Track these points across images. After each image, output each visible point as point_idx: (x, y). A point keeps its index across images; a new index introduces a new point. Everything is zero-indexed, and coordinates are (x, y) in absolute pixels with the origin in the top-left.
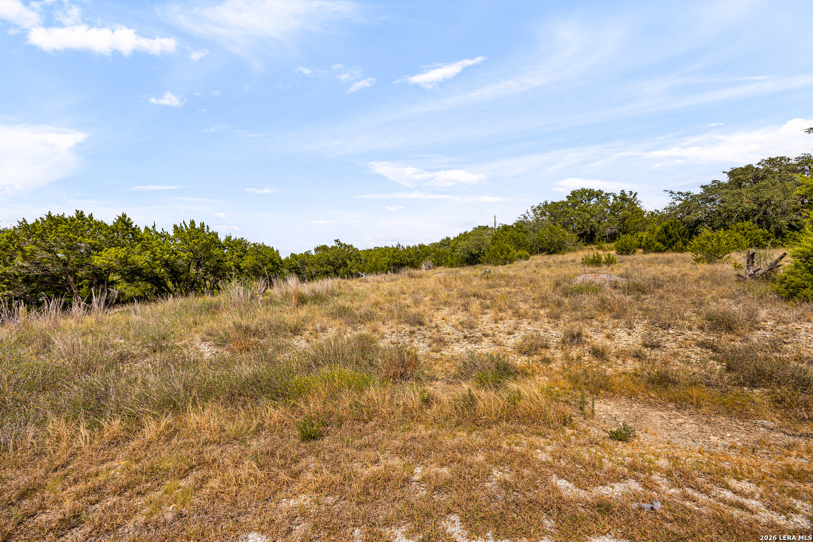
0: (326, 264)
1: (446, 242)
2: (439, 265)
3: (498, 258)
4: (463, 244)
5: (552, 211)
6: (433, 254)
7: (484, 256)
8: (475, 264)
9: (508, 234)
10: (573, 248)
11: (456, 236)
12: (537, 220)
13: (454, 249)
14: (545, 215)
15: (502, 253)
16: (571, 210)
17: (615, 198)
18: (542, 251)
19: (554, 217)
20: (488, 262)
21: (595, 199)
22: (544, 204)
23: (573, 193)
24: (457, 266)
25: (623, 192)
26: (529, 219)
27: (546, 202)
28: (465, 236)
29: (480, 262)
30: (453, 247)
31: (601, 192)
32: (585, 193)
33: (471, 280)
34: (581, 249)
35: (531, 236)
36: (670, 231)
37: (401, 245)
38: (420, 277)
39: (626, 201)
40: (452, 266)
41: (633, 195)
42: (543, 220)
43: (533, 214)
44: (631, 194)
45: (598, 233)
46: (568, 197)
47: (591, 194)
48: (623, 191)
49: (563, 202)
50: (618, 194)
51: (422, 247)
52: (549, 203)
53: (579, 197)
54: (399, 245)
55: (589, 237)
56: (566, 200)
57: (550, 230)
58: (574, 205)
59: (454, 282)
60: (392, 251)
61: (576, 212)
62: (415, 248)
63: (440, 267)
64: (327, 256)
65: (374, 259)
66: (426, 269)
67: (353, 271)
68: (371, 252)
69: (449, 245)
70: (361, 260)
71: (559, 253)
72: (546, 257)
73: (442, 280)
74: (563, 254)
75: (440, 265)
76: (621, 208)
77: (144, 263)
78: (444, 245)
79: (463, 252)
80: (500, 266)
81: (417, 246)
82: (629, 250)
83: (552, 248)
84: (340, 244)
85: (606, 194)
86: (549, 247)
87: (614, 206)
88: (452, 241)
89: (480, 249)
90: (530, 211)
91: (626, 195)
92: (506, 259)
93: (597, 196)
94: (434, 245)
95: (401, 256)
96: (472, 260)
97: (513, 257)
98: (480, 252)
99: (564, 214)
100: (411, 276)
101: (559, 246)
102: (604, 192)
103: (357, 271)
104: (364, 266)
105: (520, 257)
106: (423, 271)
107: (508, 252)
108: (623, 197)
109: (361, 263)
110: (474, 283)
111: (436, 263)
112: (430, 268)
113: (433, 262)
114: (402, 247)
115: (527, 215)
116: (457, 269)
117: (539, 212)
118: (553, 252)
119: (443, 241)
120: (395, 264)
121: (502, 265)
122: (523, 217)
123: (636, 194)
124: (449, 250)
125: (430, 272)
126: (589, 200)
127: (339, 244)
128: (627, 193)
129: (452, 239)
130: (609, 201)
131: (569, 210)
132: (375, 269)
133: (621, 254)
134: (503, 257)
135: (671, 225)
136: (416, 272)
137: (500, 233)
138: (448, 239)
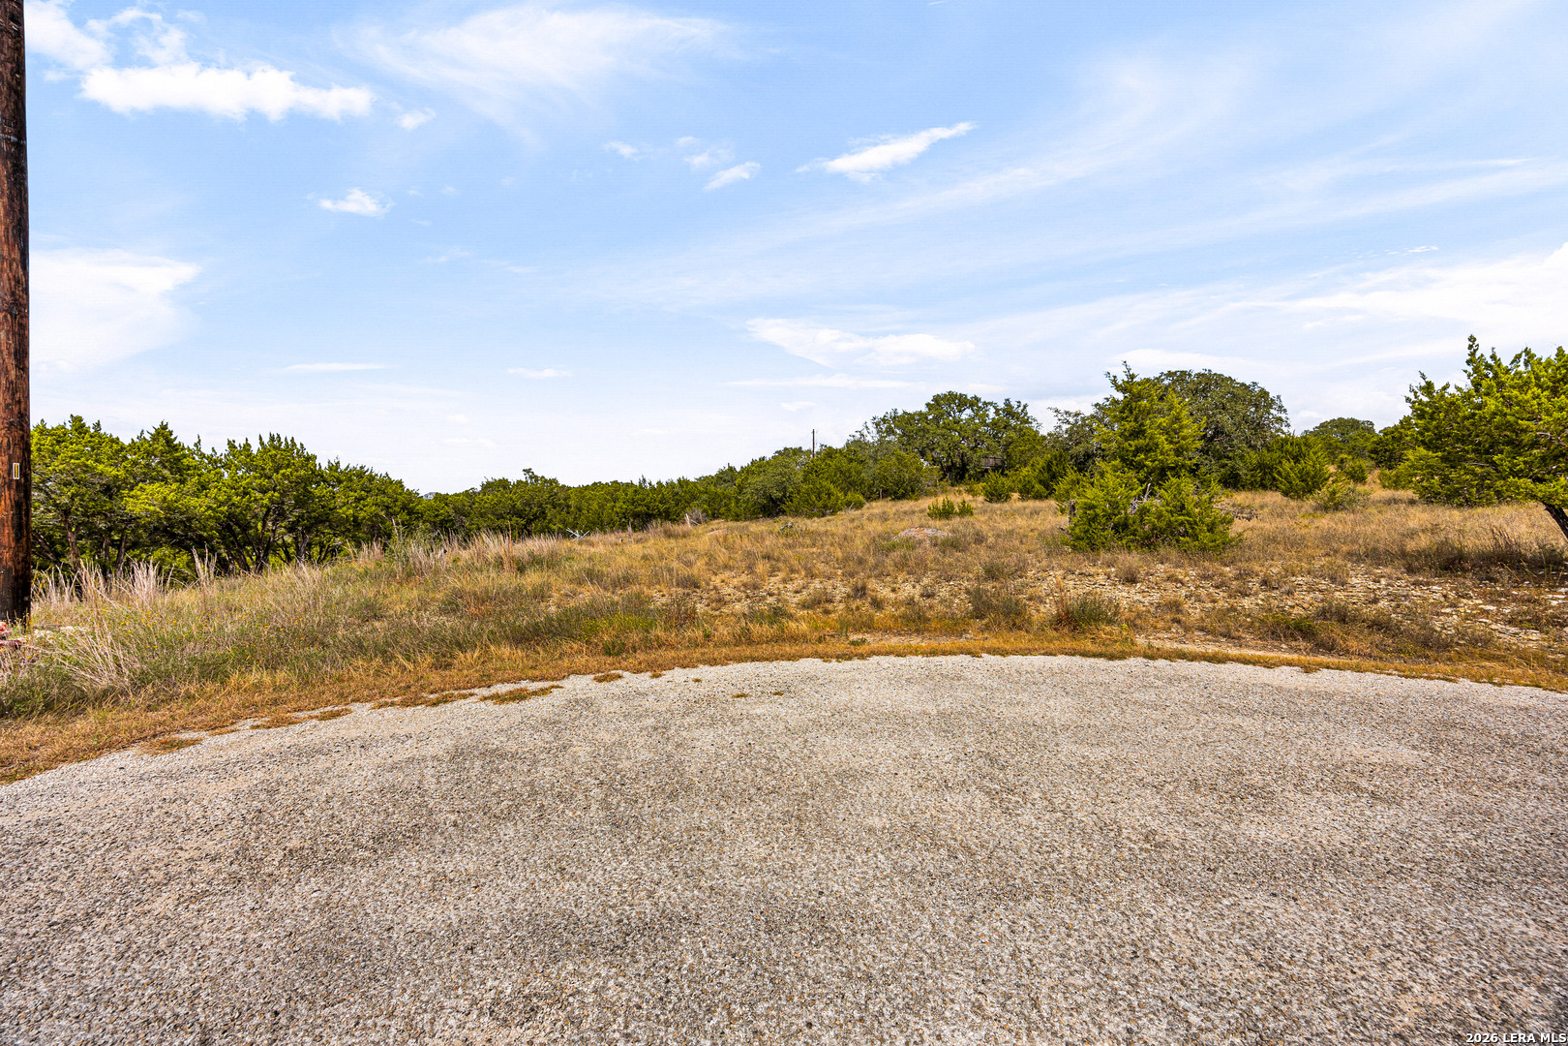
0: (508, 513)
1: (727, 475)
2: (714, 517)
3: (813, 505)
4: (755, 480)
5: (904, 427)
6: (705, 497)
7: (791, 501)
8: (777, 515)
9: (833, 463)
10: (932, 489)
11: (745, 465)
12: (881, 441)
13: (741, 488)
14: (894, 433)
15: (819, 498)
16: (932, 428)
17: (997, 412)
18: (886, 494)
19: (908, 438)
20: (797, 513)
21: (968, 411)
22: (893, 414)
23: (937, 399)
24: (746, 519)
25: (1007, 402)
26: (869, 438)
27: (895, 411)
28: (759, 466)
29: (784, 512)
30: (739, 486)
31: (977, 399)
32: (954, 401)
33: (763, 539)
34: (944, 491)
35: (871, 468)
36: (1054, 468)
37: (648, 481)
38: (684, 536)
39: (1013, 415)
40: (737, 518)
41: (1022, 408)
42: (889, 442)
43: (875, 431)
44: (1019, 406)
45: (972, 465)
46: (928, 405)
47: (962, 401)
48: (1008, 400)
49: (920, 413)
50: (1001, 405)
51: (683, 483)
52: (900, 413)
53: (945, 403)
54: (644, 480)
55: (958, 472)
56: (924, 409)
57: (898, 459)
58: (936, 419)
59: (738, 541)
60: (630, 491)
61: (939, 431)
62: (671, 485)
63: (717, 521)
64: (511, 499)
65: (595, 506)
66: (692, 523)
67: (555, 527)
68: (586, 493)
69: (733, 480)
70: (569, 506)
71: (910, 498)
72: (890, 504)
73: (721, 540)
74: (916, 500)
75: (718, 518)
76: (1005, 427)
77: (206, 511)
78: (725, 481)
79: (757, 494)
80: (816, 519)
81: (675, 481)
82: (1000, 495)
83: (900, 490)
84: (534, 477)
85: (985, 403)
86: (895, 488)
87: (994, 424)
88: (739, 473)
89: (785, 489)
90: (870, 425)
91: (1012, 407)
92: (825, 507)
93: (971, 406)
94: (705, 481)
95: (648, 500)
96: (771, 507)
97: (836, 504)
98: (784, 496)
99: (922, 433)
100: (669, 535)
101: (911, 487)
102: (982, 400)
103: (561, 526)
104: (575, 518)
105: (848, 504)
106: (689, 526)
107: (829, 495)
108: (1009, 411)
109: (568, 513)
110: (767, 543)
111: (710, 512)
112: (700, 523)
113: (705, 511)
114: (650, 484)
115: (865, 432)
116: (747, 523)
117: (884, 427)
118: (903, 497)
119: (722, 472)
120: (636, 515)
121: (819, 517)
122: (858, 435)
123: (1025, 407)
124: (732, 490)
125: (701, 528)
126: (959, 412)
127: (531, 478)
128: (1014, 404)
129: (738, 469)
130: (988, 416)
131: (929, 427)
132: (598, 524)
133: (991, 501)
134: (820, 504)
135: (1056, 459)
136: (677, 528)
137: (819, 462)
138: (731, 469)
